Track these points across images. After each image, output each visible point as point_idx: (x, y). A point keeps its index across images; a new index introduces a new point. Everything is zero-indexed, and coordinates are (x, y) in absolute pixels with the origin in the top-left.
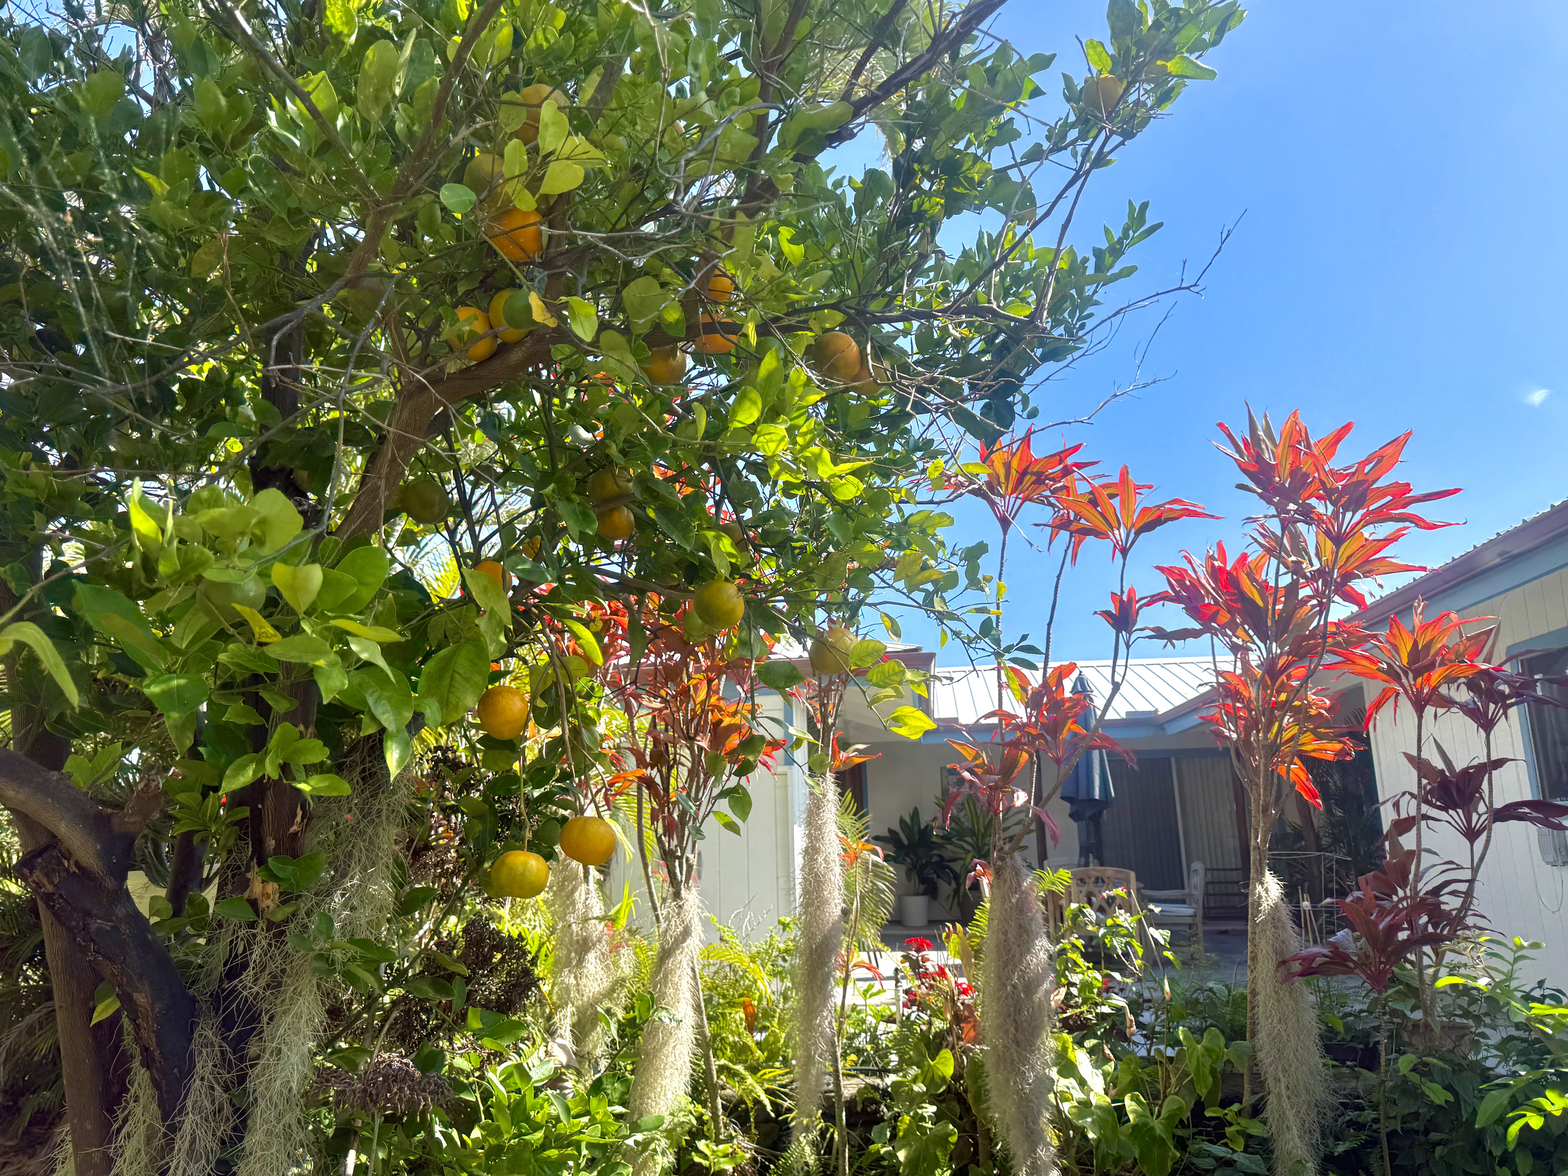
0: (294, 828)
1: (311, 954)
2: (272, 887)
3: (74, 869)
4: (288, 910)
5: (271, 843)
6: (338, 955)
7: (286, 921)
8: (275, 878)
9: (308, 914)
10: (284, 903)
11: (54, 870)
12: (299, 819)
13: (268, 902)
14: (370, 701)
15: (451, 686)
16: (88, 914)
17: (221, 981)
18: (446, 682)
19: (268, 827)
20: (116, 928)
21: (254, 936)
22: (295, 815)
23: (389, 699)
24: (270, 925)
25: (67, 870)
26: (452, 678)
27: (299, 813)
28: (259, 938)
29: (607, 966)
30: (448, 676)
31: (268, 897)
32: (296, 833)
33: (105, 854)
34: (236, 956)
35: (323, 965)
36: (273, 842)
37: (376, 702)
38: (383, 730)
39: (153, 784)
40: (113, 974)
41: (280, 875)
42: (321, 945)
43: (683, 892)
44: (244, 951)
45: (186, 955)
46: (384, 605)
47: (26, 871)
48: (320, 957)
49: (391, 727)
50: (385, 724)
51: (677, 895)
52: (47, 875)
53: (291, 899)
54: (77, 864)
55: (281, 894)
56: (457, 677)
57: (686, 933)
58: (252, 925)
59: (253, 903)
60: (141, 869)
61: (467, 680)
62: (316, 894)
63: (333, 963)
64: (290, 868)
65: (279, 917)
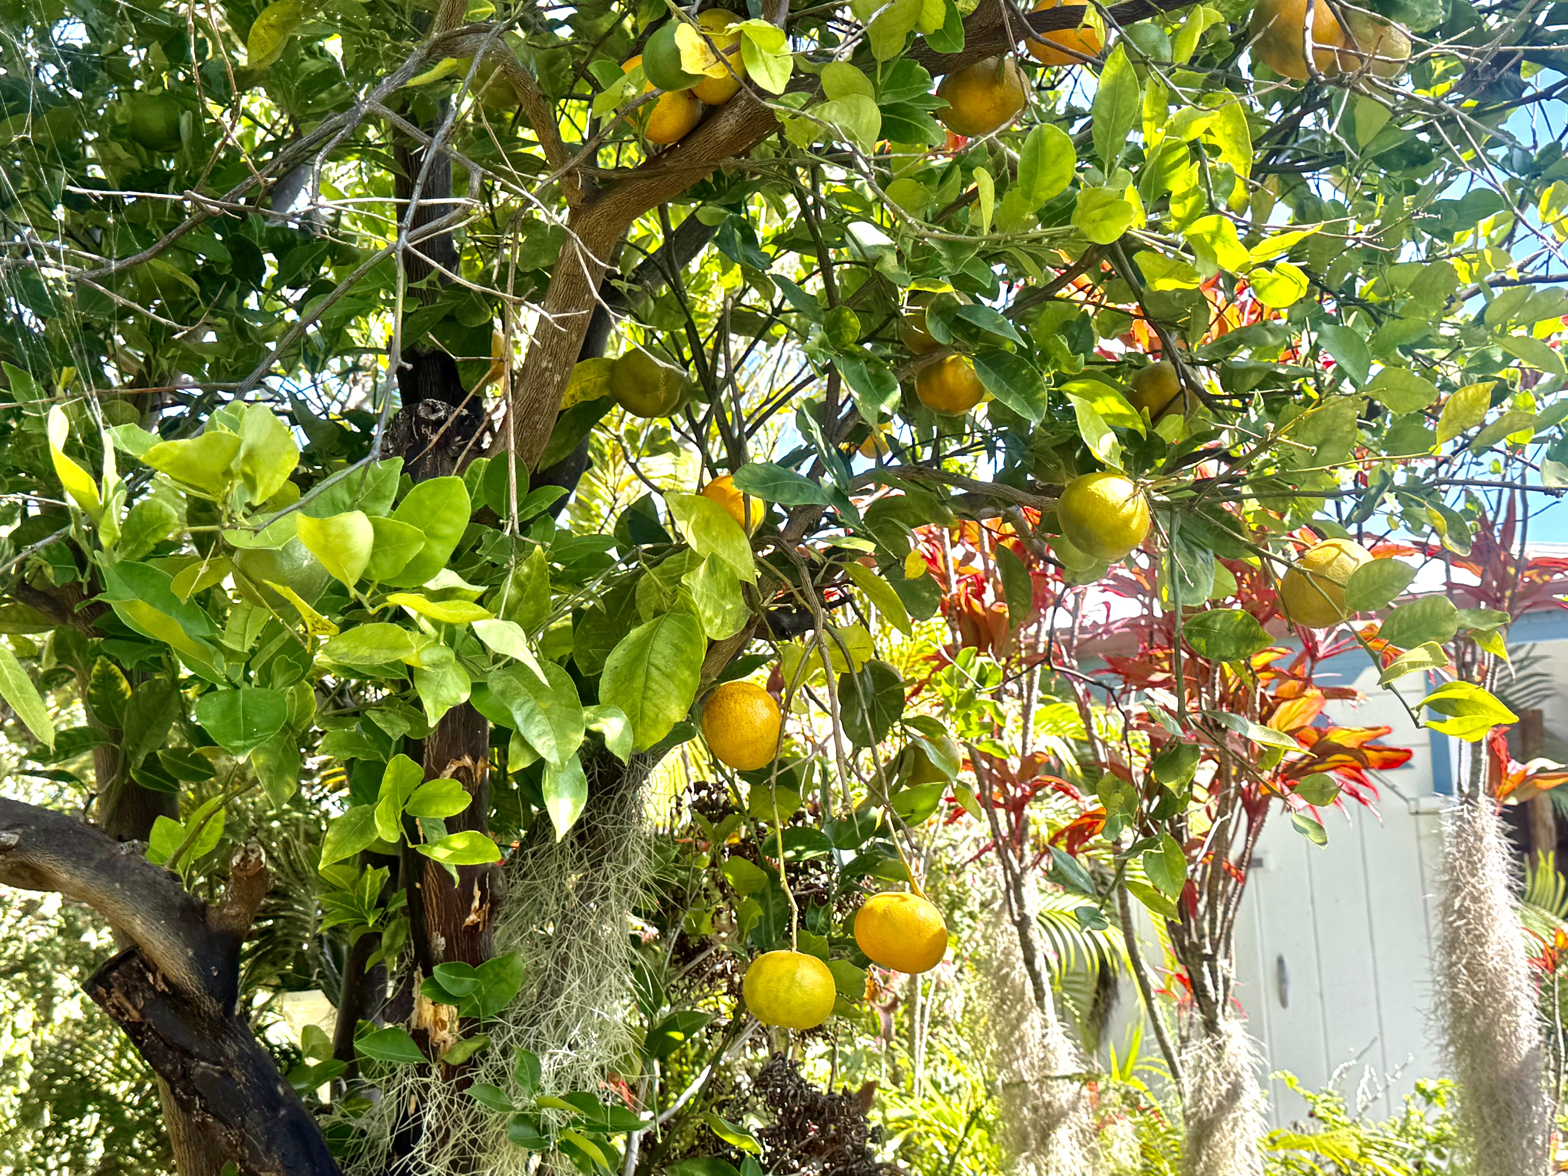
0: (473, 917)
1: (511, 1115)
2: (447, 1012)
3: (161, 986)
4: (472, 1045)
5: (440, 942)
6: (551, 1116)
7: (471, 1063)
8: (449, 998)
9: (505, 1052)
10: (468, 1035)
11: (135, 988)
12: (476, 903)
13: (444, 1034)
14: (518, 718)
15: (646, 688)
16: (186, 1053)
17: (390, 1156)
18: (639, 682)
19: (432, 917)
20: (226, 1074)
21: (427, 1087)
22: (472, 898)
23: (547, 712)
24: (449, 1072)
25: (152, 988)
26: (648, 674)
27: (477, 893)
28: (433, 1090)
29: (1092, 1151)
30: (641, 671)
31: (444, 1027)
32: (476, 926)
33: (200, 964)
34: (406, 1117)
35: (531, 1133)
36: (442, 941)
37: (529, 718)
38: (539, 765)
39: (253, 857)
40: (229, 1143)
41: (454, 991)
42: (523, 1101)
43: (1220, 1020)
44: (417, 1110)
45: (344, 1116)
46: (531, 565)
47: (101, 990)
48: (522, 1119)
49: (552, 758)
50: (543, 753)
51: (1211, 1026)
52: (127, 995)
53: (477, 1029)
54: (165, 979)
55: (462, 1021)
56: (654, 672)
57: (1234, 1093)
58: (423, 1070)
59: (421, 1037)
60: (318, 987)
61: (669, 676)
62: (516, 1022)
63: (546, 1130)
64: (468, 981)
65: (459, 1057)
